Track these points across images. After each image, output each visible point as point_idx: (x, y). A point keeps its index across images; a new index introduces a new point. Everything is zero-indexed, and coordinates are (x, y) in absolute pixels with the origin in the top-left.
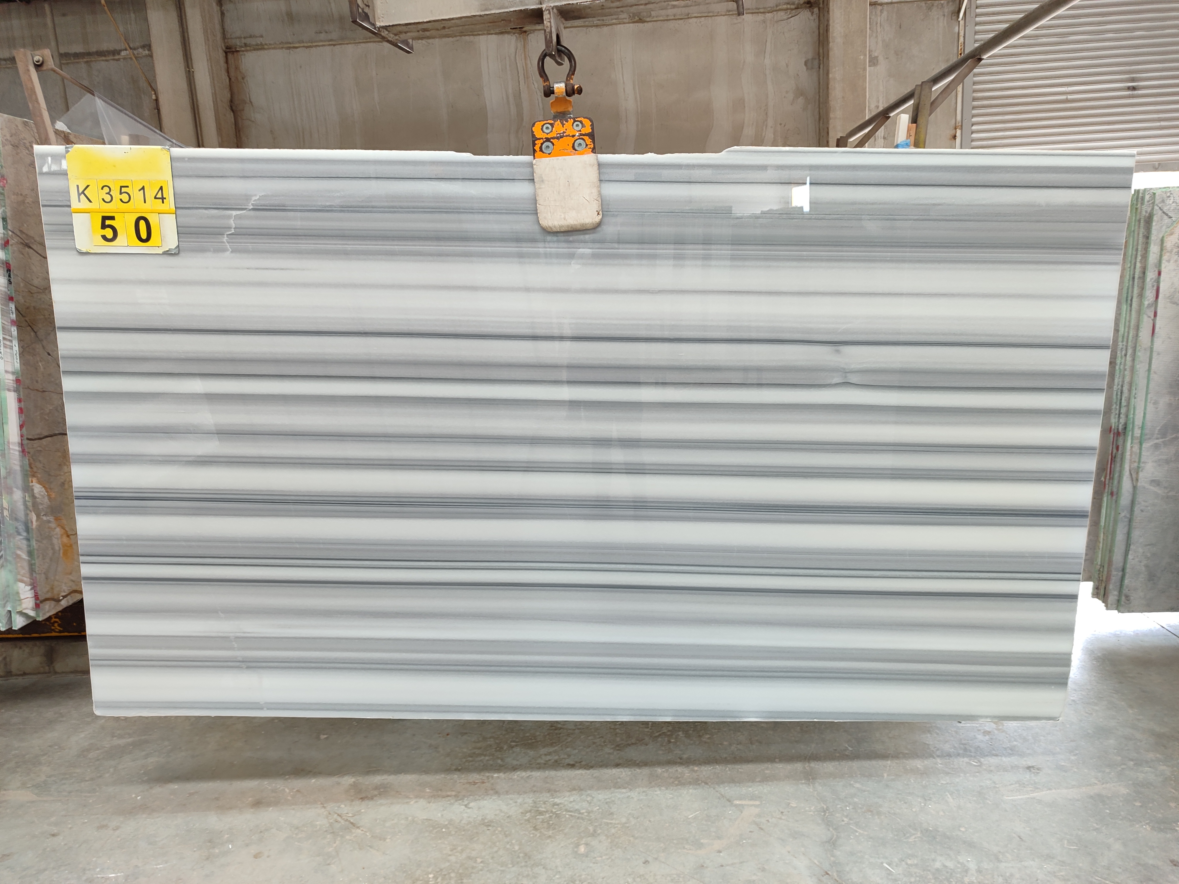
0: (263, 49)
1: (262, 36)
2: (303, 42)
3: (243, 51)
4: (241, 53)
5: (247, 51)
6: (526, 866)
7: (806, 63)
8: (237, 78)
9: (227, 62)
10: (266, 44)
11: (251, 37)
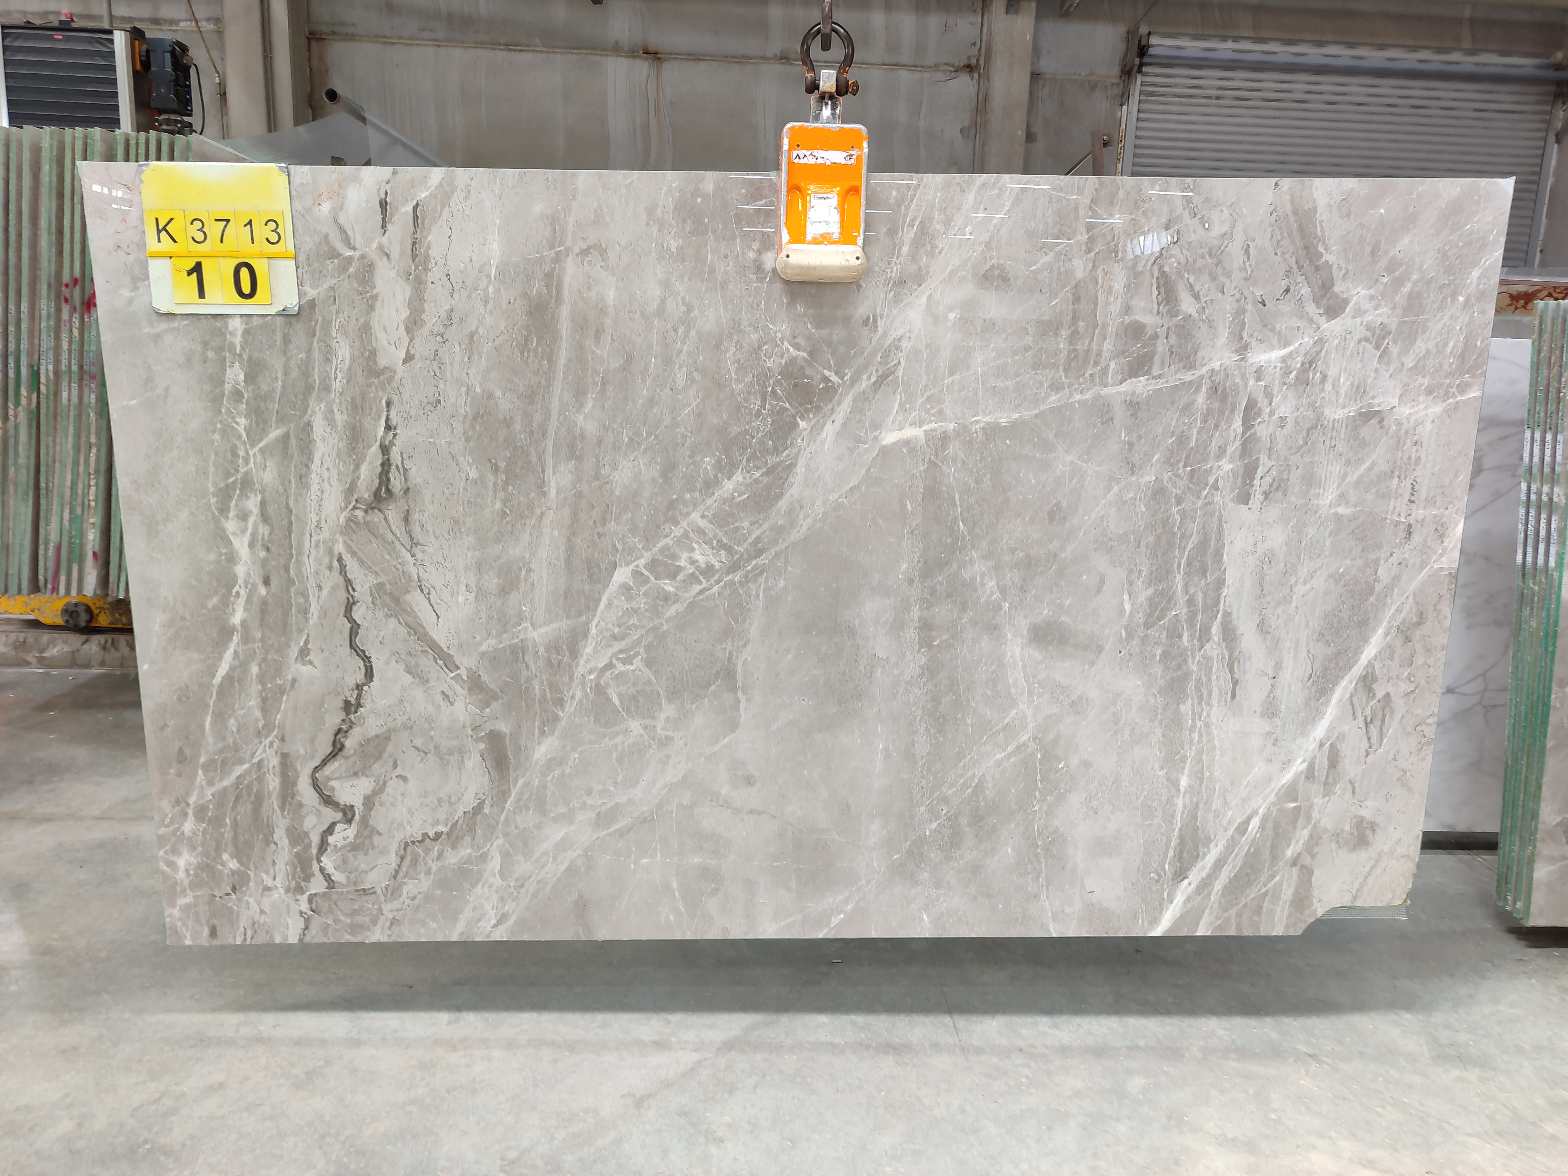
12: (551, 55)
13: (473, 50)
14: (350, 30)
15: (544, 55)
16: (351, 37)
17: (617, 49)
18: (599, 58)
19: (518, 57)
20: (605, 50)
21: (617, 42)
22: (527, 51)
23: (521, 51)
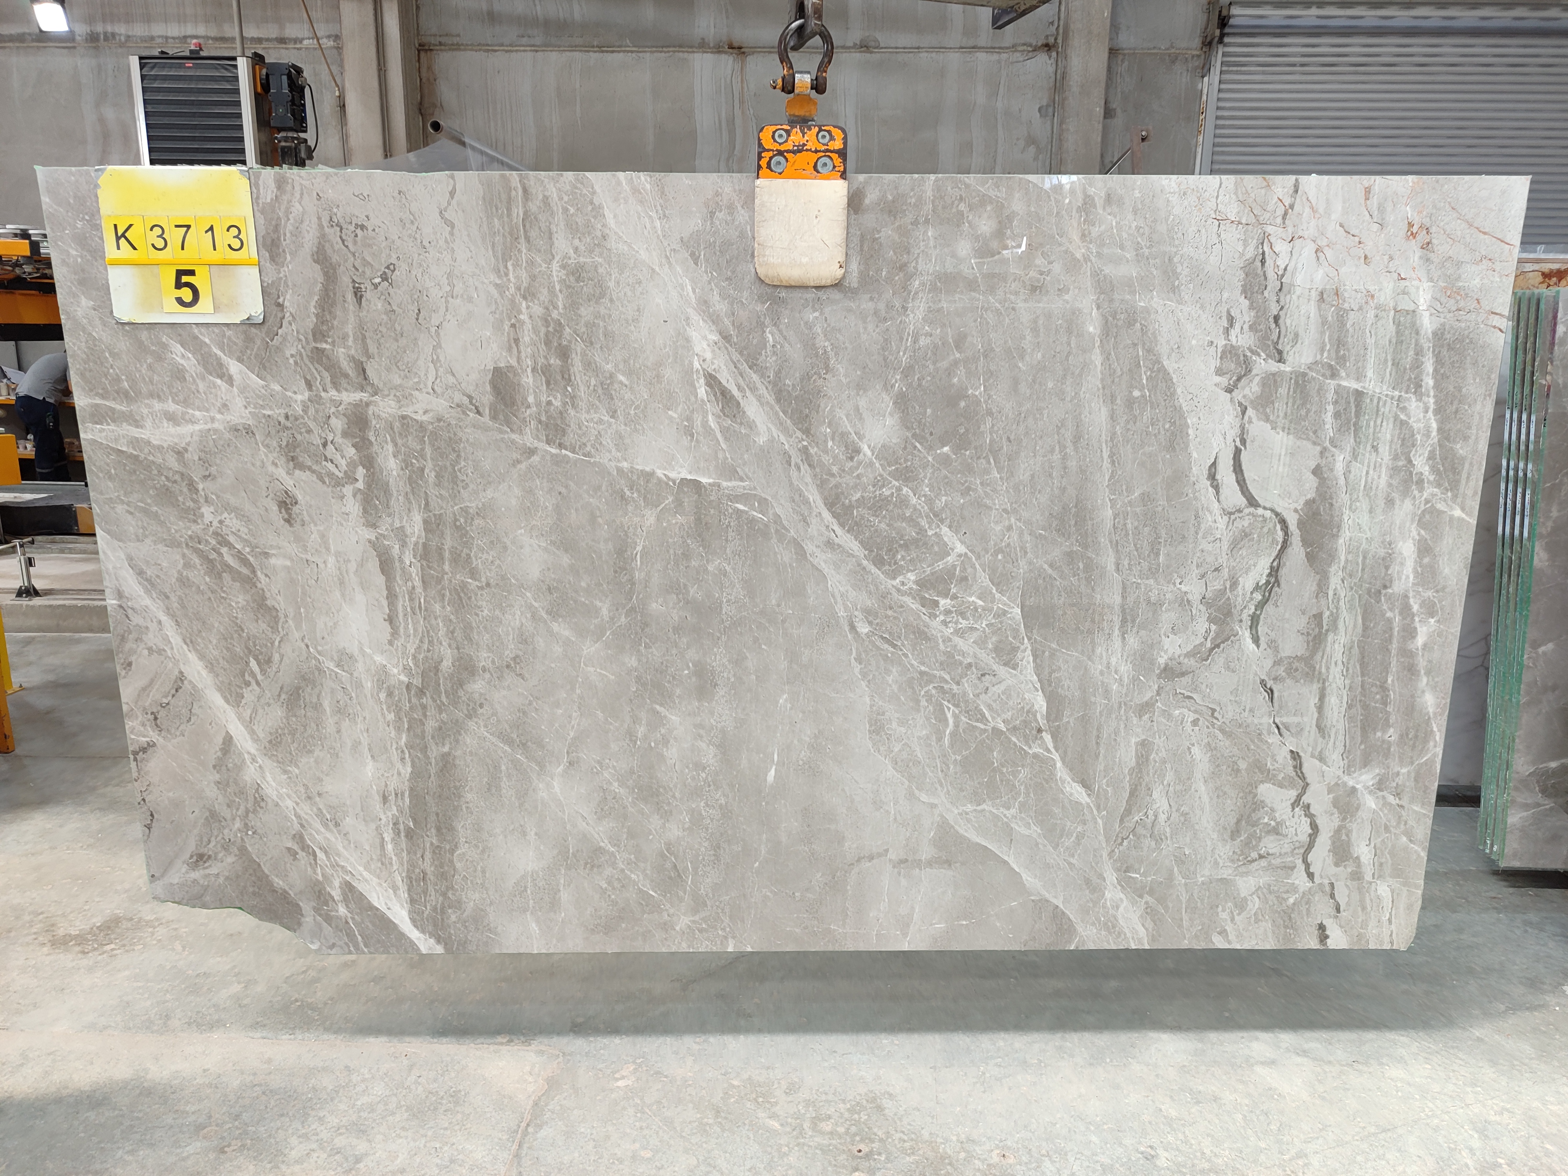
0: (460, 50)
1: (458, 35)
2: (502, 45)
3: (438, 50)
4: (435, 52)
5: (442, 50)
7: (1040, 110)
8: (428, 79)
9: (419, 61)
10: (462, 45)
11: (447, 35)
12: (641, 55)
13: (568, 53)
14: (455, 40)
15: (634, 55)
16: (457, 47)
17: (703, 46)
18: (686, 55)
19: (609, 57)
20: (691, 47)
21: (703, 39)
22: (619, 52)
23: (613, 52)
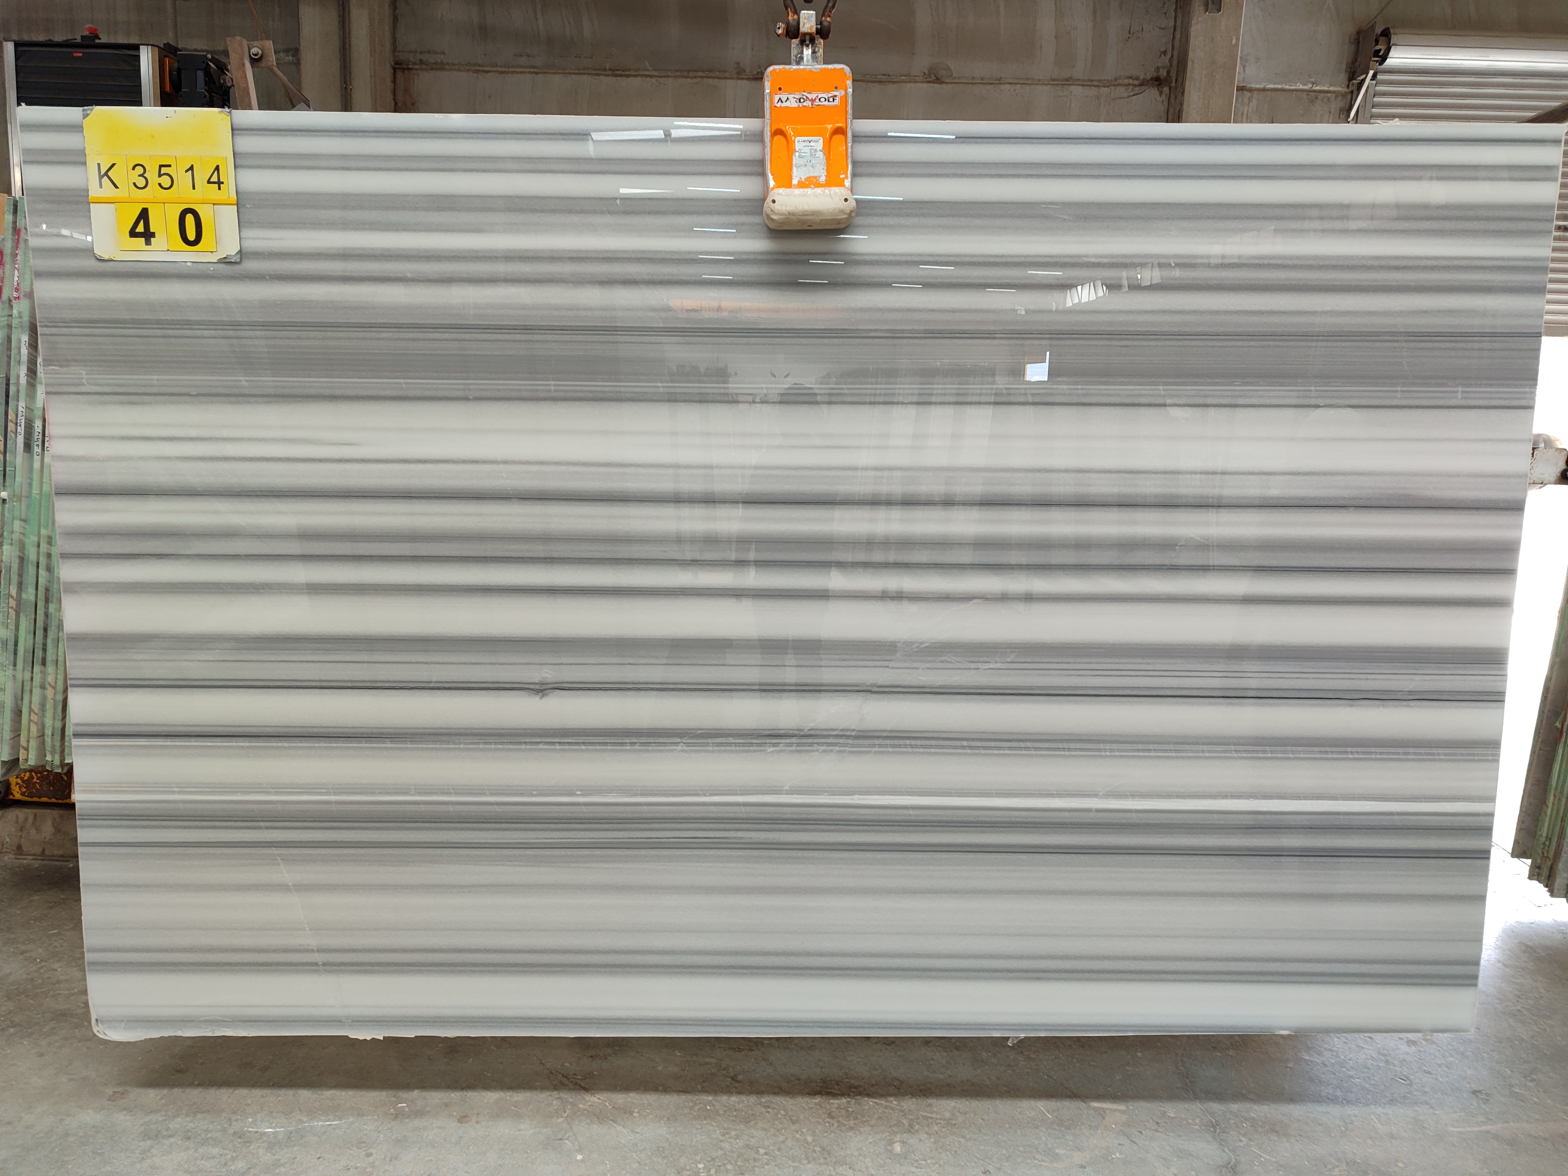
0: (444, 69)
1: (443, 53)
2: (497, 66)
3: (417, 69)
4: (414, 72)
5: (422, 70)
6: (827, 1164)
8: (405, 103)
9: (394, 80)
10: (448, 64)
11: (429, 52)
12: (662, 80)
13: (574, 77)
14: (439, 58)
15: (653, 80)
16: (440, 67)
17: (737, 71)
18: (716, 80)
19: (624, 82)
20: (724, 71)
22: (636, 76)
23: (628, 76)
